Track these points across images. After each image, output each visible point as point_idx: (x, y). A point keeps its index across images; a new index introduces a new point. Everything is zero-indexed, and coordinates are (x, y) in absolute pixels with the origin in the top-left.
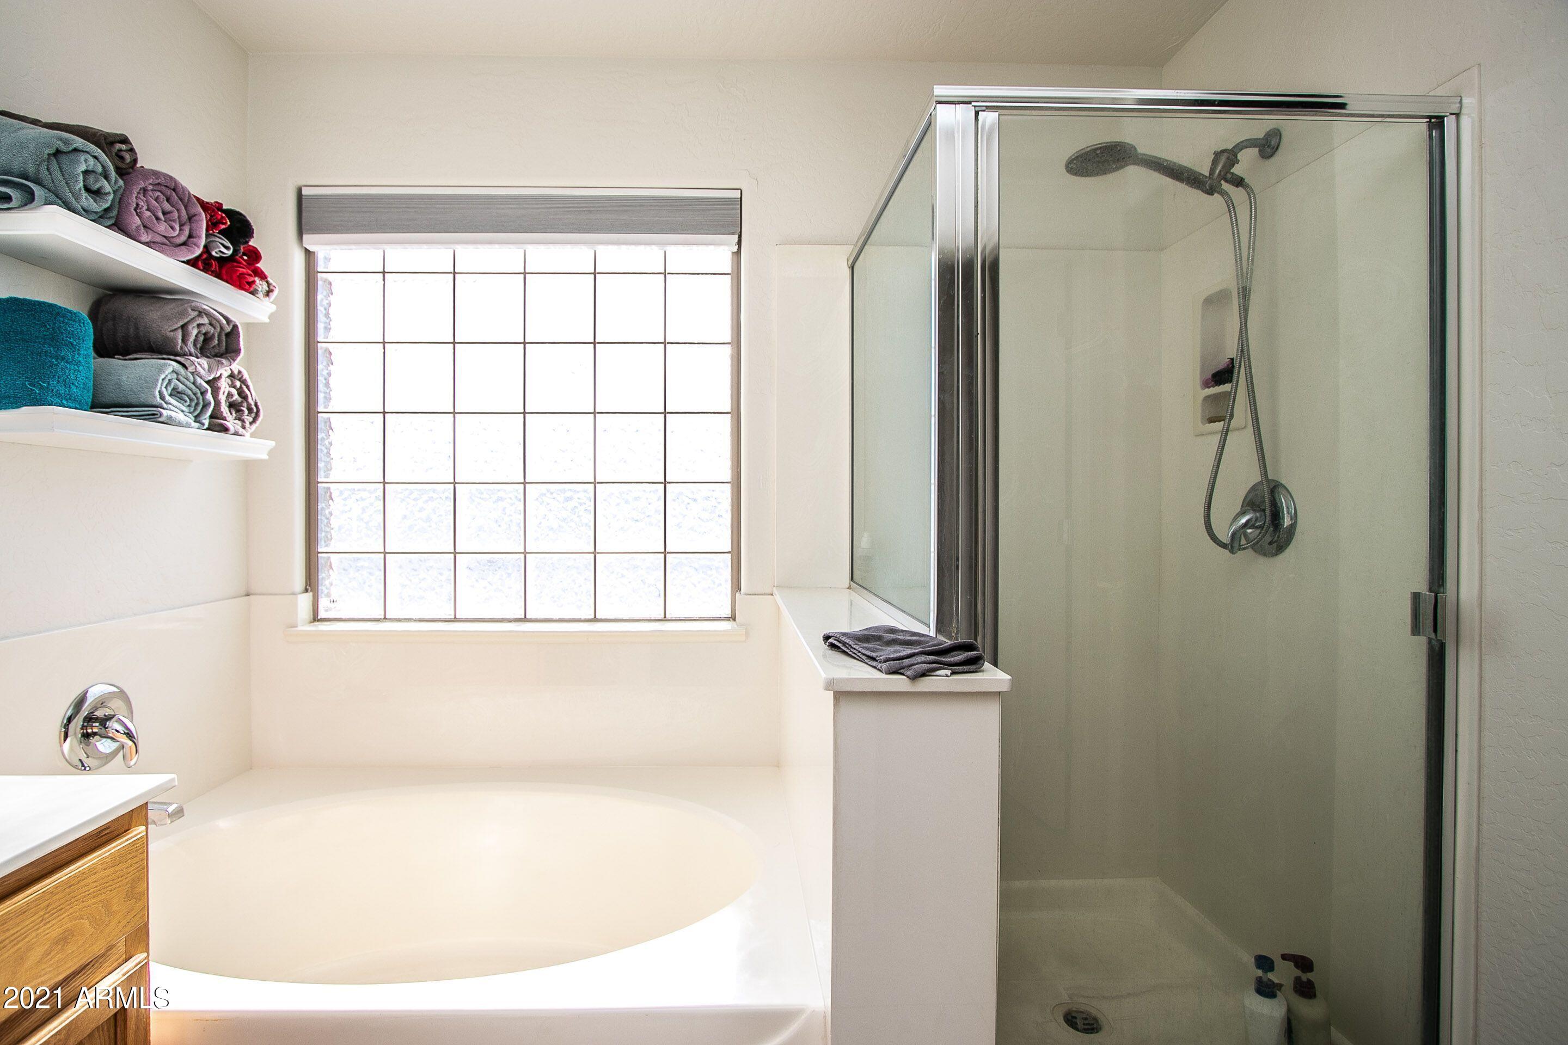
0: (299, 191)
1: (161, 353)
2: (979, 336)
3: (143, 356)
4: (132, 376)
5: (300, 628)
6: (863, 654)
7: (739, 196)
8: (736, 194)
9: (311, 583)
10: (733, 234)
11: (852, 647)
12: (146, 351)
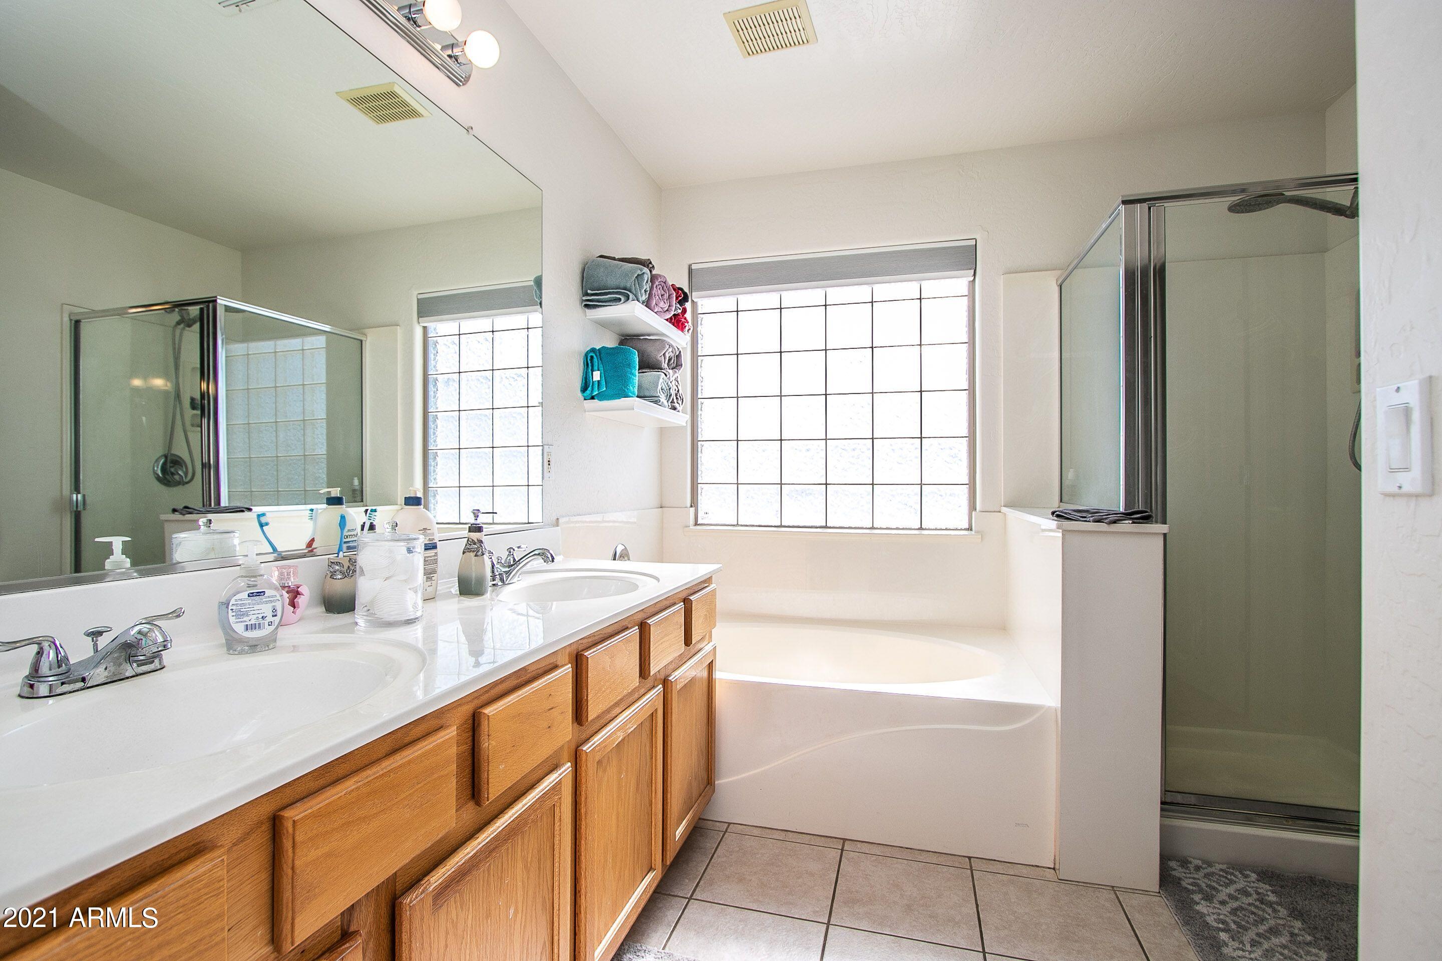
0: (690, 266)
1: (653, 369)
2: (1152, 338)
3: (646, 371)
4: (646, 381)
5: (691, 527)
6: (1078, 516)
7: (975, 244)
8: (973, 243)
9: (694, 503)
10: (970, 269)
11: (1071, 514)
12: (647, 368)
